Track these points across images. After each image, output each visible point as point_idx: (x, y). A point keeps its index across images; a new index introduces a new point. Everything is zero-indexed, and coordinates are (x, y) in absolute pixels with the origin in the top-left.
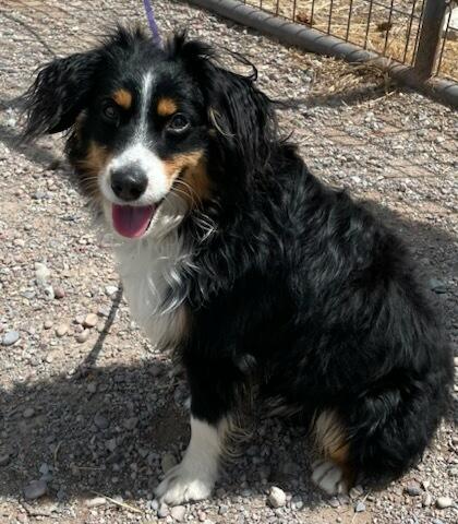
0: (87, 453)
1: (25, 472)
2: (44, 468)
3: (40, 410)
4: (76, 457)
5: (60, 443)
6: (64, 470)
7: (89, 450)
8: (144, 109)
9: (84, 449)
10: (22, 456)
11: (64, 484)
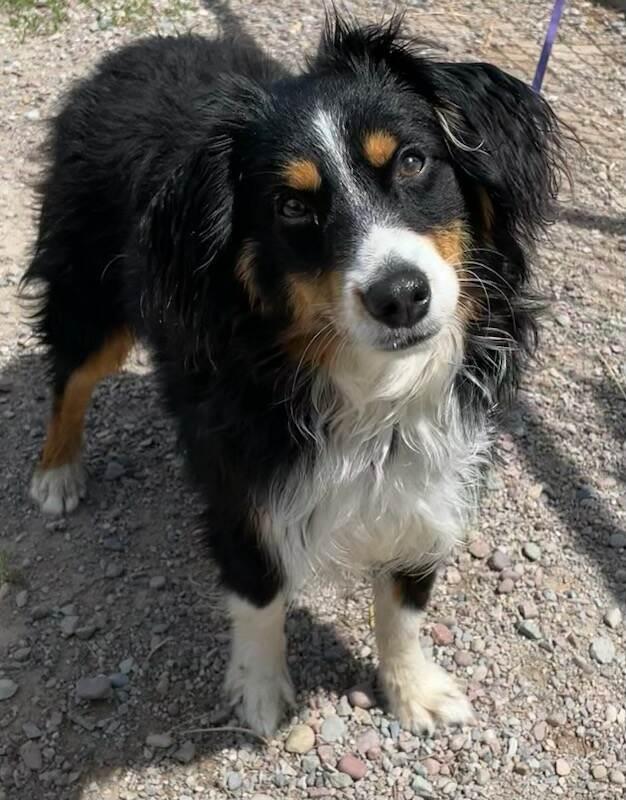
0: (194, 667)
1: (101, 659)
2: (126, 665)
3: (174, 585)
4: (175, 666)
5: (169, 638)
6: (149, 678)
7: (199, 664)
8: (344, 173)
9: (195, 661)
10: (110, 636)
11: (138, 696)
